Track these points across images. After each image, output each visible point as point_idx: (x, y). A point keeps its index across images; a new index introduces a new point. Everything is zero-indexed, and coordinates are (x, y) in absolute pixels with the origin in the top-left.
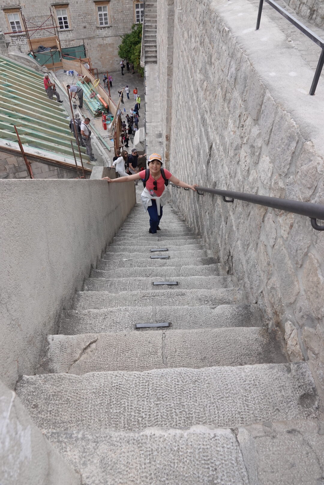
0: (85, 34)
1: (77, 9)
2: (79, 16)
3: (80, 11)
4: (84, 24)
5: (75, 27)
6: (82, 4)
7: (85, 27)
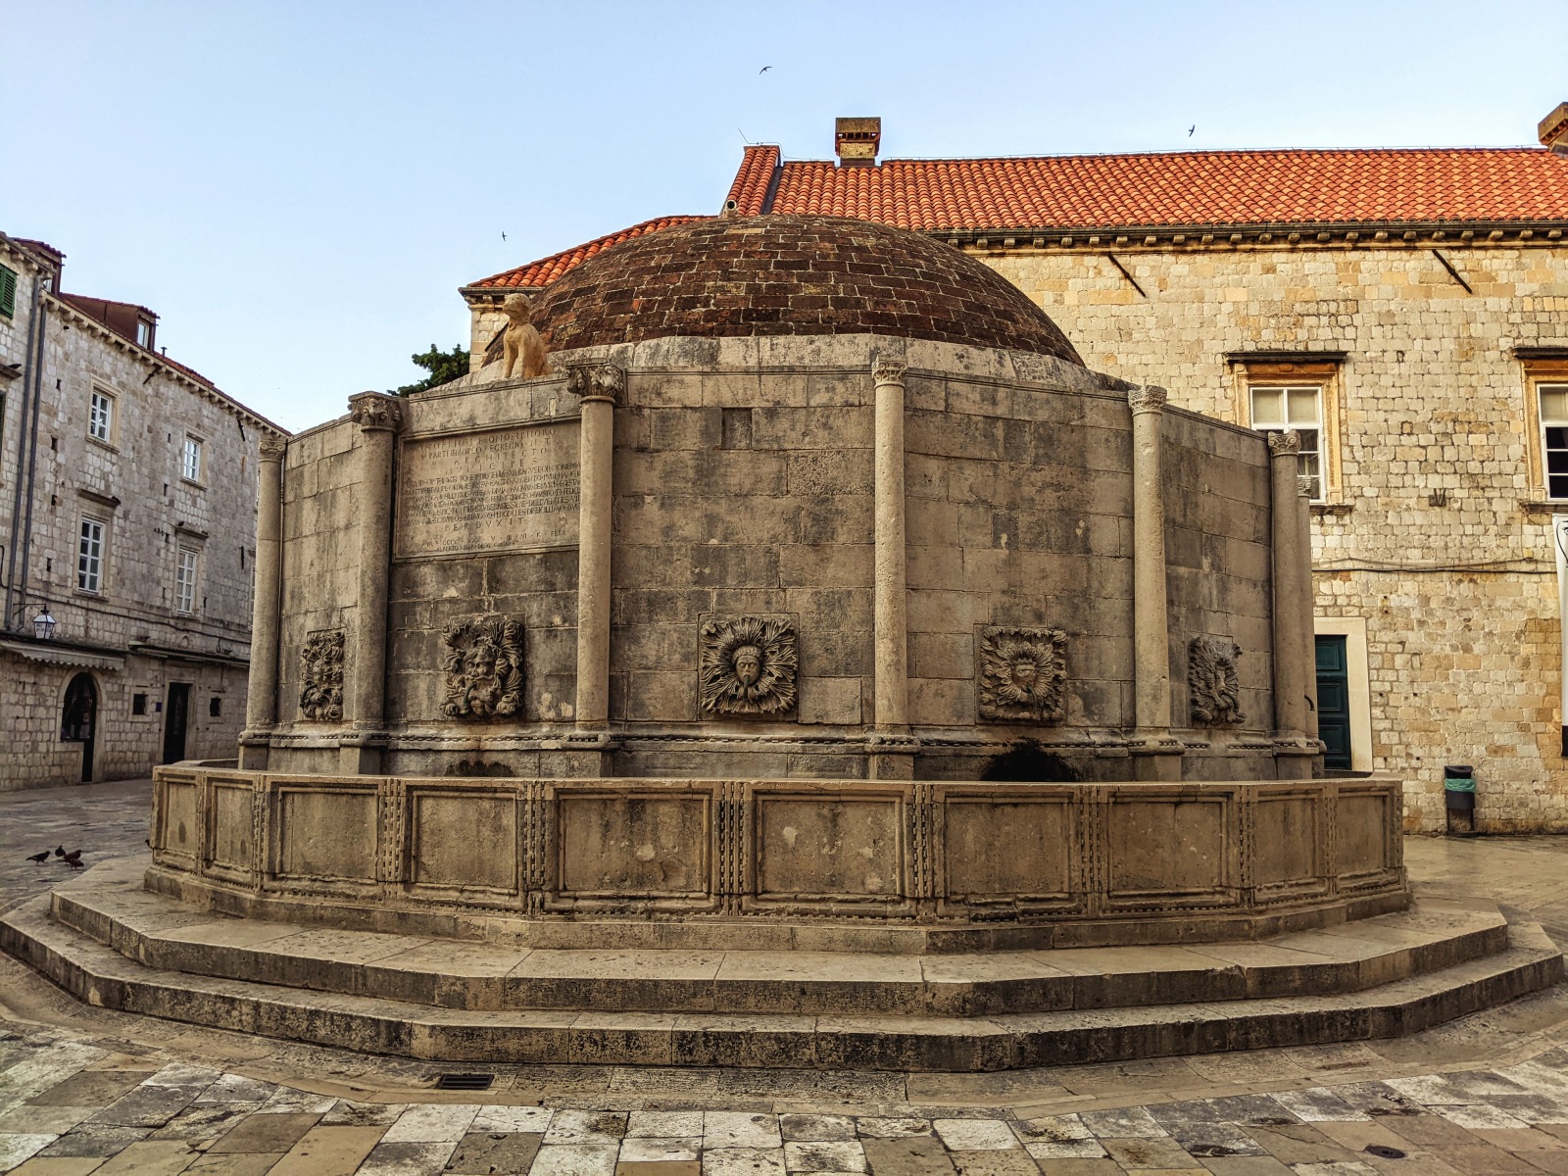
0: (1436, 542)
1: (1394, 393)
2: (1407, 428)
3: (1415, 405)
4: (1435, 482)
5: (1369, 492)
6: (1434, 367)
7: (1439, 500)
